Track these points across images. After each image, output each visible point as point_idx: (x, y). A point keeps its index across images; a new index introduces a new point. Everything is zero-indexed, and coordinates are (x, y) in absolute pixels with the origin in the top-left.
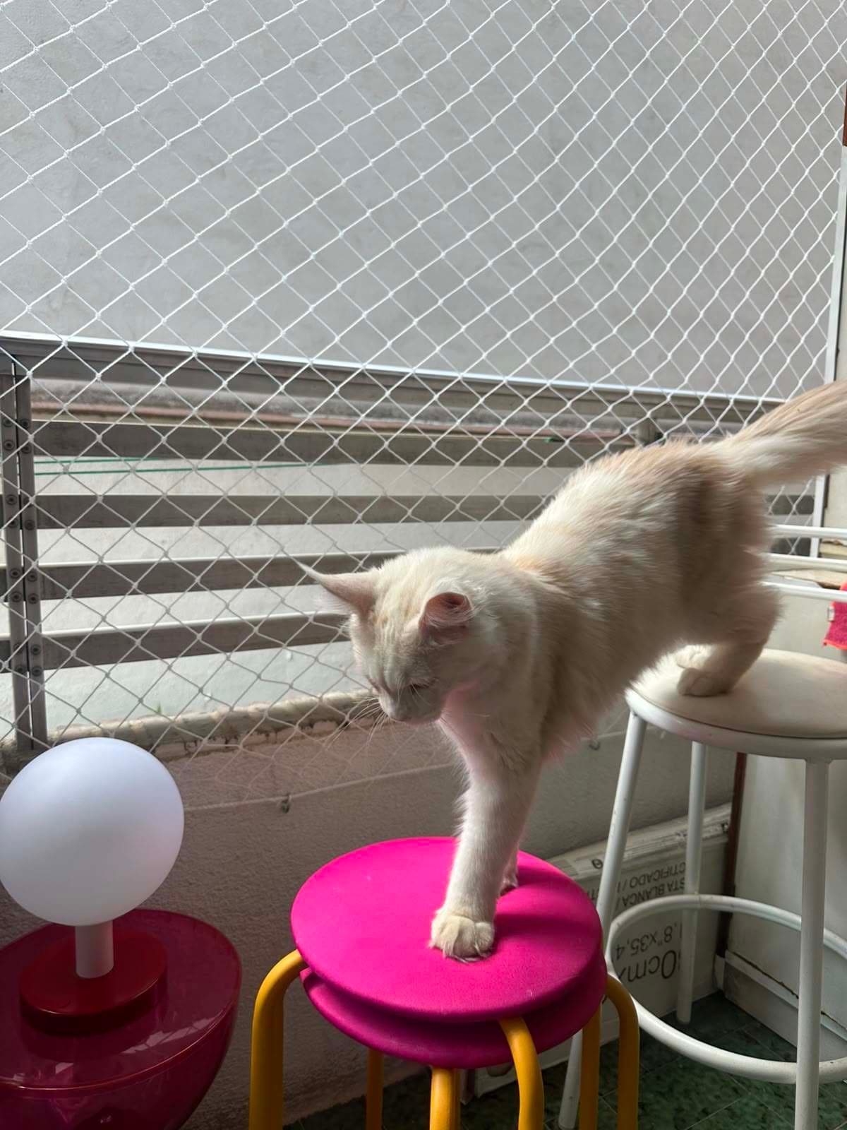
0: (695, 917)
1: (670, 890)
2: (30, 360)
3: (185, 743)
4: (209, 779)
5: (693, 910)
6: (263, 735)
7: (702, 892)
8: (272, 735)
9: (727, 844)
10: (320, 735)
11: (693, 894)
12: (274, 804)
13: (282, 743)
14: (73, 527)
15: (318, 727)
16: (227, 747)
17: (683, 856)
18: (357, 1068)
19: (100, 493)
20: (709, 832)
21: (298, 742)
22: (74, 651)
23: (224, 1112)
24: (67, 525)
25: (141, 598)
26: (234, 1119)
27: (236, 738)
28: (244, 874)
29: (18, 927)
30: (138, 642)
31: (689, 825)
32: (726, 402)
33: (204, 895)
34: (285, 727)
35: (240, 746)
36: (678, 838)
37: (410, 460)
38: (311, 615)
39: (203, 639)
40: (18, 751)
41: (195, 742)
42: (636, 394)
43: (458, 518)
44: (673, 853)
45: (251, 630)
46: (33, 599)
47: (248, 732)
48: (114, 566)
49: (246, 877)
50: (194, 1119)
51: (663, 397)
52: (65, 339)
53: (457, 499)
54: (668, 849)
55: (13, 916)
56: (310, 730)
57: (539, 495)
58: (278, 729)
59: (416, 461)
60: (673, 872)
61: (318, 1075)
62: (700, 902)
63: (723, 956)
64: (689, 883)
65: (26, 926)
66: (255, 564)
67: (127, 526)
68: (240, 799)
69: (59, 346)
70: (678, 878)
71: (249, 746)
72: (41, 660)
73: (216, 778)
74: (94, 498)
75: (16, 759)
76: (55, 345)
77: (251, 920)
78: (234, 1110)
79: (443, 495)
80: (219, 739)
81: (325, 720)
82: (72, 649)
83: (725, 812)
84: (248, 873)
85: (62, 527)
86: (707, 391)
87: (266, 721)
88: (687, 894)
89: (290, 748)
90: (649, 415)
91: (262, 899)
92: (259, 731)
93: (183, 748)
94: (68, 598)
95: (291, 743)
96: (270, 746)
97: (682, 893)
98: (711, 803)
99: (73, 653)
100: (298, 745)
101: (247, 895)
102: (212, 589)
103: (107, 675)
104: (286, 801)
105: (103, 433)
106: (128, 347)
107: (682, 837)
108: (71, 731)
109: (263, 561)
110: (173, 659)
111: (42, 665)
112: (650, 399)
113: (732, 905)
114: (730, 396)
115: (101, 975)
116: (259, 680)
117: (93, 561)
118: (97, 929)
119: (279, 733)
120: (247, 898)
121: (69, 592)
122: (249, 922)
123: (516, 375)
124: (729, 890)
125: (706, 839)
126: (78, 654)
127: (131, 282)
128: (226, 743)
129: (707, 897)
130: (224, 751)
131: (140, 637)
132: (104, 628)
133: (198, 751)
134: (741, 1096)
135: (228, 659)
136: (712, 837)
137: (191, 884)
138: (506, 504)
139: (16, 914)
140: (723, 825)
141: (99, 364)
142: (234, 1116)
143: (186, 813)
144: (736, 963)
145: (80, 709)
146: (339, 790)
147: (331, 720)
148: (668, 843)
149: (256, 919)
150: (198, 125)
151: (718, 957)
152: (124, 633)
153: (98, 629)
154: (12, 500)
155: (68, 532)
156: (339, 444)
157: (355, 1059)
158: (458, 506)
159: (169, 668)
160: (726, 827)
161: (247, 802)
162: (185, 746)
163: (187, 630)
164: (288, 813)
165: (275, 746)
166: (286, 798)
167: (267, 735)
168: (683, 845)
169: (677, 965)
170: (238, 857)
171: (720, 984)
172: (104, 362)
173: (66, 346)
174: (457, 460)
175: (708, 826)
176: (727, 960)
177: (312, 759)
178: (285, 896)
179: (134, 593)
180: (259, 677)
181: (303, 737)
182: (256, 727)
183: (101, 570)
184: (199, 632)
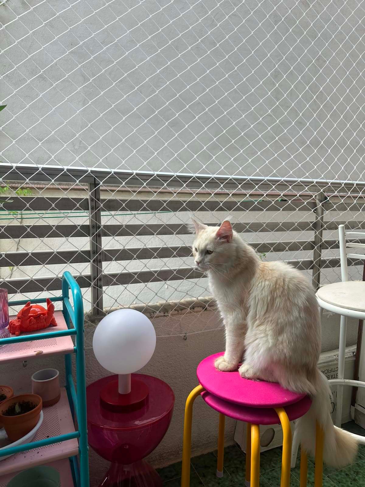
0: (342, 388)
1: (332, 378)
2: (101, 178)
3: (150, 313)
4: (159, 327)
5: (341, 385)
6: (177, 311)
7: (345, 378)
8: (180, 311)
9: (355, 360)
10: (197, 312)
11: (342, 379)
12: (181, 337)
13: (184, 314)
14: (115, 236)
15: (196, 309)
16: (164, 315)
17: (337, 364)
18: (210, 441)
19: (124, 224)
20: (348, 355)
21: (189, 314)
22: (115, 279)
23: (162, 453)
24: (113, 236)
25: (137, 261)
26: (165, 456)
27: (167, 312)
28: (170, 363)
29: (94, 378)
30: (136, 276)
31: (339, 352)
32: (353, 184)
33: (156, 370)
34: (185, 309)
35: (170, 315)
36: (335, 357)
37: (230, 210)
38: (194, 268)
39: (157, 276)
40: (93, 315)
41: (153, 313)
42: (317, 182)
43: (248, 231)
44: (333, 363)
45: (174, 273)
46: (100, 261)
47: (172, 310)
48: (128, 249)
49: (170, 364)
50: (151, 455)
51: (327, 183)
52: (113, 171)
53: (247, 224)
54: (331, 361)
55: (92, 374)
56: (193, 310)
57: (279, 222)
58: (182, 309)
59: (232, 210)
60: (333, 371)
61: (195, 442)
62: (344, 382)
63: (354, 406)
64: (340, 375)
65: (96, 378)
66: (175, 249)
67: (133, 235)
68: (169, 334)
69: (111, 173)
70: (335, 373)
71: (172, 315)
72: (102, 283)
73: (161, 326)
74: (121, 226)
75: (93, 318)
76: (110, 173)
77: (172, 380)
78: (165, 453)
79: (242, 222)
80: (162, 312)
81: (198, 307)
82: (114, 279)
83: (354, 348)
84: (171, 363)
85: (111, 236)
86: (345, 180)
87: (179, 307)
88: (339, 379)
89: (187, 316)
90: (322, 191)
91: (176, 373)
92: (175, 310)
93: (149, 315)
94: (113, 261)
95: (187, 315)
96: (179, 315)
97: (337, 379)
98: (348, 345)
99: (115, 280)
100: (189, 316)
101: (171, 371)
102: (160, 258)
103: (126, 288)
104: (185, 336)
105: (125, 203)
106: (133, 173)
107: (337, 357)
108: (113, 308)
109: (178, 248)
110: (147, 283)
111: (102, 284)
112: (322, 184)
113: (358, 384)
114: (354, 182)
115: (127, 393)
116: (176, 291)
117: (122, 248)
118: (126, 376)
119: (182, 311)
120: (171, 372)
121: (114, 259)
122: (171, 381)
123: (270, 177)
124: (356, 378)
125: (346, 358)
126: (116, 280)
127: (134, 150)
128: (164, 313)
129: (347, 380)
130: (163, 317)
131: (136, 275)
132: (125, 271)
133: (155, 316)
134: (362, 459)
135: (165, 283)
136: (349, 357)
137: (151, 365)
138: (266, 226)
139: (93, 373)
140: (353, 353)
141: (124, 179)
142: (165, 455)
143: (157, 338)
144: (359, 408)
145: (116, 300)
146: (203, 333)
147: (201, 307)
148: (331, 359)
149: (174, 380)
150: (157, 93)
151: (352, 406)
152: (131, 273)
153: (123, 272)
154: (94, 227)
155: (114, 238)
156: (204, 205)
157: (209, 437)
158: (248, 227)
159: (146, 286)
160: (355, 353)
161: (172, 336)
162: (150, 314)
163: (152, 272)
164: (186, 341)
165: (181, 315)
166: (185, 335)
167: (178, 312)
168: (337, 360)
169: (335, 409)
170: (168, 356)
171: (353, 418)
172: (126, 178)
173: (113, 173)
174: (247, 210)
175: (346, 353)
176: (355, 407)
177: (194, 321)
178: (184, 372)
179: (135, 259)
180: (176, 290)
181: (191, 312)
182: (174, 309)
183: (124, 251)
184: (156, 273)
